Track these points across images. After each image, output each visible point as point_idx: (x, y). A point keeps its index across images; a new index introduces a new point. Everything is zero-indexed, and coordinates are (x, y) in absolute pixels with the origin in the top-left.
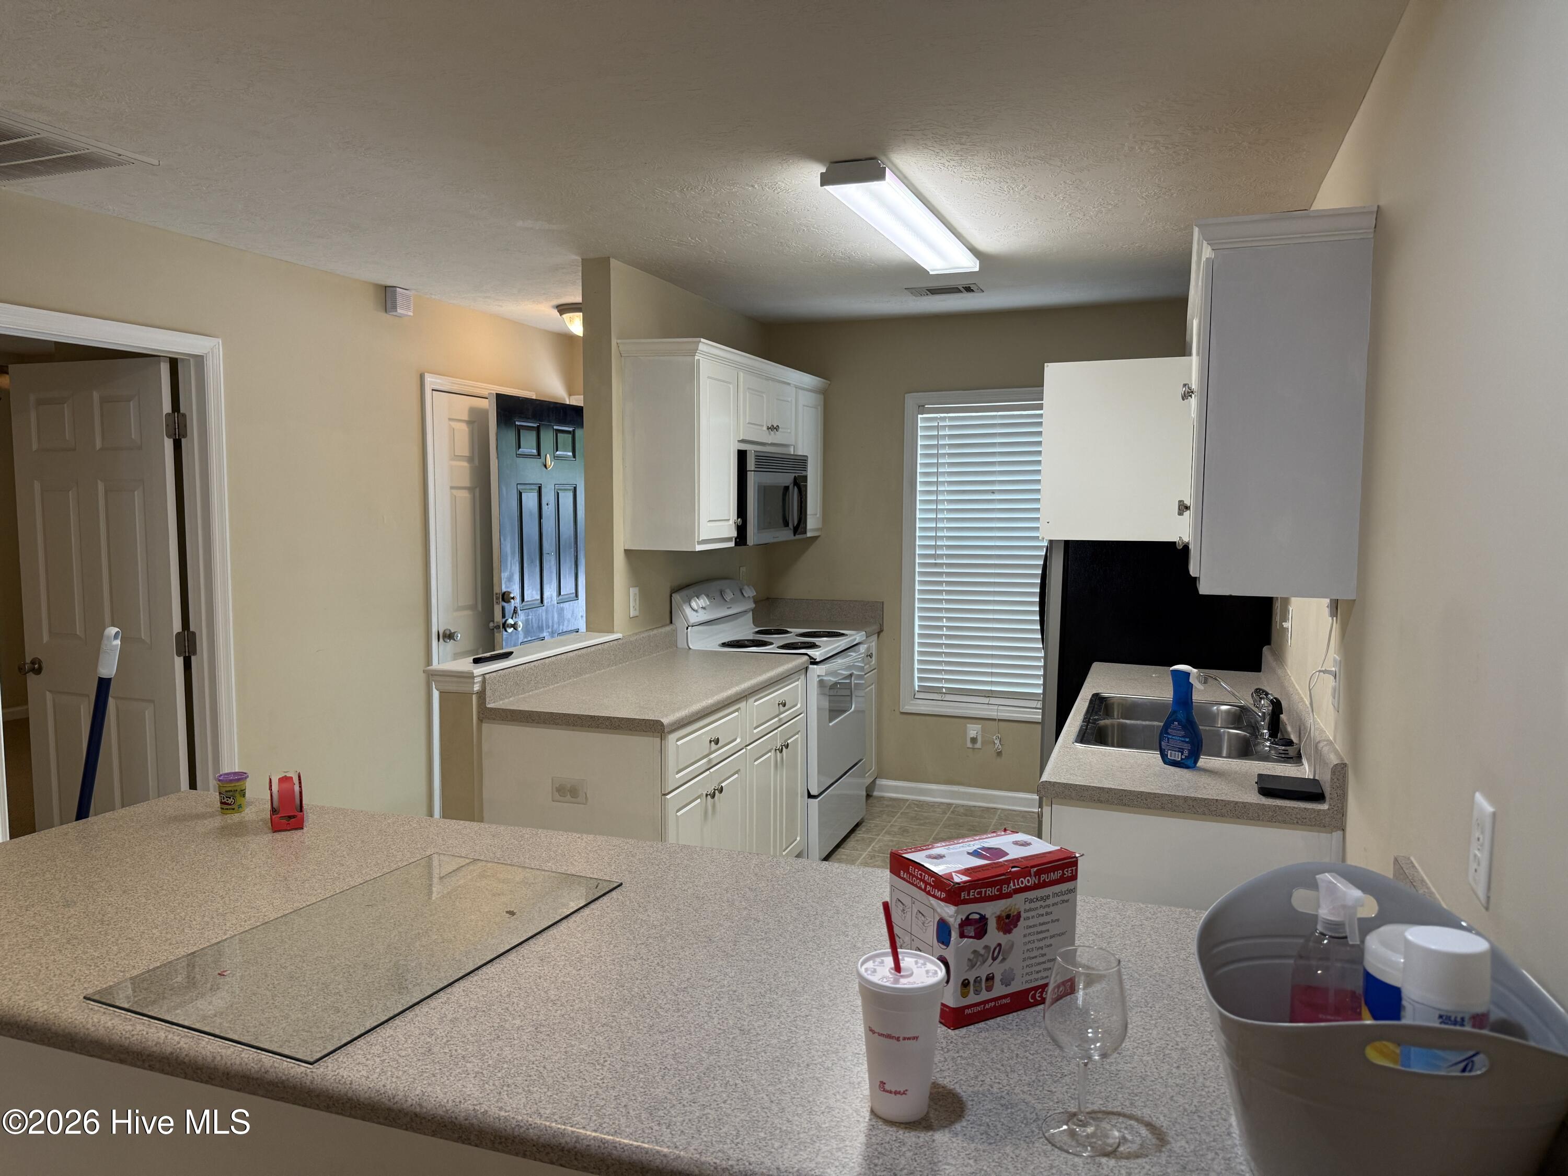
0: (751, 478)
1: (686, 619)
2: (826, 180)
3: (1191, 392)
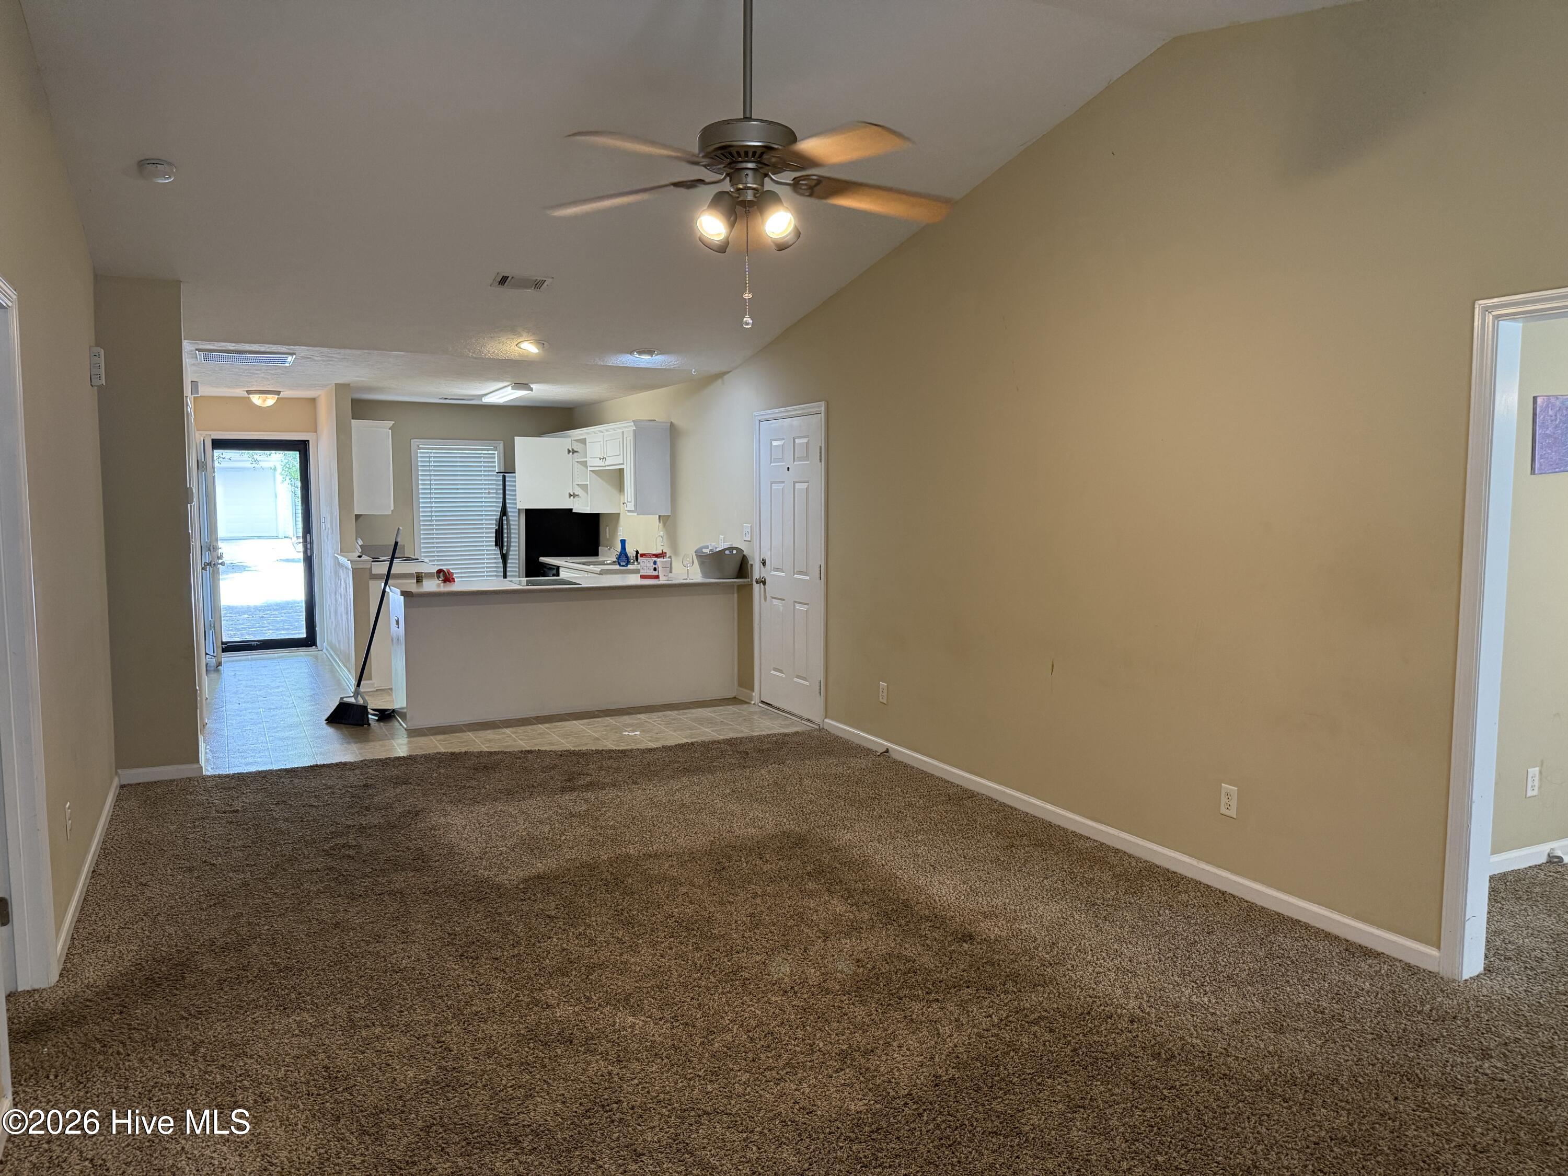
3: (574, 452)
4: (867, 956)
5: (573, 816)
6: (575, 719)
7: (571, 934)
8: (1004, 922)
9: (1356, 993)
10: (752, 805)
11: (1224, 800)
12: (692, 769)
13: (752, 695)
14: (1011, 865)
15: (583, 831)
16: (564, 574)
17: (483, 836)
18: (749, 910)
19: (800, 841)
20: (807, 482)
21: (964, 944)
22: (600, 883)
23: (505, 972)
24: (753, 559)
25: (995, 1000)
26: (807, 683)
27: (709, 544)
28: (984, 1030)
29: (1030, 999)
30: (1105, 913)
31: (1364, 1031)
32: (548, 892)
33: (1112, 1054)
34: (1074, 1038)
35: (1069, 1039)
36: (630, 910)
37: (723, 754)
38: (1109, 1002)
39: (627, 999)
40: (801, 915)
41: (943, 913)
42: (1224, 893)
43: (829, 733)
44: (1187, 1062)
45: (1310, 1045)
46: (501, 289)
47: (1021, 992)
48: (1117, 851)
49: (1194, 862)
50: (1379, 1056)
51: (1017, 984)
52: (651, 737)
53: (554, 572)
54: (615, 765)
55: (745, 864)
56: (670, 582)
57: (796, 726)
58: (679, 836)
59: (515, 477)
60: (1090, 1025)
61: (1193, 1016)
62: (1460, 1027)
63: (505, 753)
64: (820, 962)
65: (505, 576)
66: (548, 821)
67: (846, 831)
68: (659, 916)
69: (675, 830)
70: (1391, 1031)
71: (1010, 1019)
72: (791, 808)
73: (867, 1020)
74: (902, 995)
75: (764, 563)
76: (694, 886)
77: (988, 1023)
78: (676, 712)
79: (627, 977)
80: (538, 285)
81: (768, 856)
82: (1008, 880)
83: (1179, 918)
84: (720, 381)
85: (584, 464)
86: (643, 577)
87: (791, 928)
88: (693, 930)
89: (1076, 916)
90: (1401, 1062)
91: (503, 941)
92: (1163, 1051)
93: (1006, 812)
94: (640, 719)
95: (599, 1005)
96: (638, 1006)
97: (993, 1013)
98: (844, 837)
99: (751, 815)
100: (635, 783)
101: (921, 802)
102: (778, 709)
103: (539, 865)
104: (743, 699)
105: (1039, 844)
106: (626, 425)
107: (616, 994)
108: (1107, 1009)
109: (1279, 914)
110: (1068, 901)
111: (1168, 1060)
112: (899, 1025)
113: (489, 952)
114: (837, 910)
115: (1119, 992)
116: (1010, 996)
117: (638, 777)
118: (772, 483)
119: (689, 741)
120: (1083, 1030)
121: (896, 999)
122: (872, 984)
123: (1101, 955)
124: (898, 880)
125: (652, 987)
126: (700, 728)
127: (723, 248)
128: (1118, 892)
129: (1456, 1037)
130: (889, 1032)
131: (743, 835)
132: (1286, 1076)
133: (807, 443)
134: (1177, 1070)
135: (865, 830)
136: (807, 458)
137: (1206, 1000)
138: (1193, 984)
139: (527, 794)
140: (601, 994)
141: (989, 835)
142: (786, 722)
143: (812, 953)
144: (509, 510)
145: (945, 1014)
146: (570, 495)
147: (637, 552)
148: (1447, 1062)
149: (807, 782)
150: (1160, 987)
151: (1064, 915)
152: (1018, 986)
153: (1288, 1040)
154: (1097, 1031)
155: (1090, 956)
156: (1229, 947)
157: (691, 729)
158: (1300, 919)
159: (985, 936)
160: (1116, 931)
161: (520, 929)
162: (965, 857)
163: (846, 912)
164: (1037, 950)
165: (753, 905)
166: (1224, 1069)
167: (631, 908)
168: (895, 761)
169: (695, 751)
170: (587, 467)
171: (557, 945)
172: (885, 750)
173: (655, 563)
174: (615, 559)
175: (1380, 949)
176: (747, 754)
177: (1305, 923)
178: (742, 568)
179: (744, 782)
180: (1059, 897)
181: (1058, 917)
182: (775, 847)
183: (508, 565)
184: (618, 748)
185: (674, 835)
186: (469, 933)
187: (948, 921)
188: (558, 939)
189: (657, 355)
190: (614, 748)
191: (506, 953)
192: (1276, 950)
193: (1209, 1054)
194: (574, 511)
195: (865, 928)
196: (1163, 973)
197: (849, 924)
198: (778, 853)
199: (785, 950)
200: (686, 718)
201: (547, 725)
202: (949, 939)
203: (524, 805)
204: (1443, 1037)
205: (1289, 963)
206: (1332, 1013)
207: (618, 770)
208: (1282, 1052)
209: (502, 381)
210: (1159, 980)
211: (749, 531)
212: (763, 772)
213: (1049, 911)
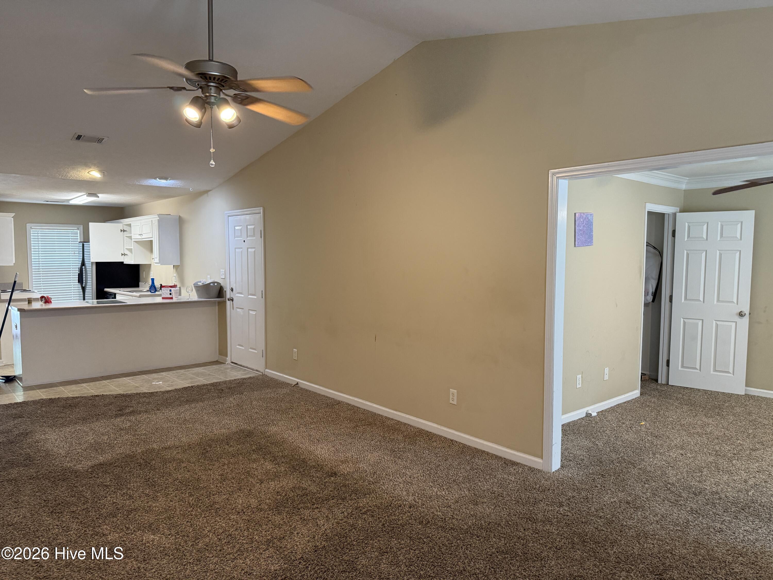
3: (124, 231)
4: (282, 490)
5: (122, 430)
6: (125, 377)
7: (119, 494)
8: (351, 465)
9: (508, 483)
10: (224, 417)
11: (451, 397)
12: (191, 400)
13: (226, 359)
14: (356, 436)
15: (127, 438)
16: (118, 298)
17: (68, 444)
18: (220, 472)
19: (250, 434)
20: (254, 248)
21: (332, 478)
22: (136, 465)
23: (78, 519)
24: (226, 288)
25: (346, 504)
26: (256, 352)
27: (201, 280)
28: (340, 520)
29: (363, 502)
30: (399, 455)
31: (512, 500)
32: (106, 472)
33: (401, 524)
34: (383, 519)
35: (381, 519)
36: (153, 478)
37: (209, 391)
38: (400, 499)
39: (150, 526)
40: (248, 472)
41: (322, 463)
42: (452, 441)
43: (268, 377)
44: (435, 524)
45: (489, 509)
46: (77, 142)
47: (358, 498)
48: (405, 424)
49: (439, 427)
50: (518, 511)
51: (357, 495)
52: (169, 384)
53: (113, 296)
54: (147, 401)
55: (219, 449)
56: (179, 301)
57: (250, 374)
58: (183, 436)
59: (89, 245)
60: (391, 511)
61: (438, 501)
62: (551, 493)
63: (83, 397)
64: (258, 495)
65: (84, 299)
66: (107, 433)
67: (274, 426)
68: (170, 480)
69: (180, 433)
70: (523, 498)
71: (353, 513)
72: (246, 417)
73: (281, 522)
74: (300, 507)
75: (232, 290)
76: (190, 462)
77: (342, 516)
78: (184, 370)
79: (150, 514)
80: (100, 140)
81: (232, 443)
82: (354, 443)
83: (432, 454)
84: (206, 195)
85: (130, 238)
86: (163, 298)
87: (243, 479)
88: (189, 485)
89: (386, 458)
90: (527, 512)
91: (77, 501)
92: (424, 520)
93: (354, 409)
94: (162, 375)
95: (134, 531)
96: (157, 529)
97: (345, 511)
98: (273, 429)
99: (223, 422)
100: (158, 410)
101: (314, 408)
102: (241, 366)
103: (101, 458)
104: (222, 361)
105: (370, 424)
106: (154, 217)
107: (144, 524)
108: (399, 502)
109: (476, 449)
110: (382, 450)
111: (427, 524)
112: (298, 523)
113: (69, 508)
114: (268, 467)
115: (405, 493)
116: (353, 501)
117: (160, 406)
118: (235, 248)
119: (190, 385)
120: (388, 514)
121: (297, 510)
122: (284, 503)
123: (397, 476)
124: (300, 449)
125: (165, 519)
126: (196, 378)
127: (199, 125)
128: (405, 444)
129: (549, 498)
130: (292, 527)
131: (219, 433)
132: (478, 525)
133: (254, 228)
134: (430, 529)
135: (284, 425)
136: (254, 236)
137: (444, 493)
138: (438, 486)
139: (95, 419)
140: (135, 525)
141: (346, 422)
142: (245, 372)
143: (253, 491)
144: (86, 263)
145: (321, 514)
146: (122, 255)
147: (161, 285)
148: (546, 510)
149: (254, 403)
150: (423, 489)
151: (380, 458)
152: (357, 496)
153: (480, 508)
154: (394, 514)
155: (392, 477)
156: (454, 466)
157: (191, 379)
158: (485, 450)
159: (342, 472)
160: (404, 463)
161: (88, 494)
162: (334, 434)
163: (273, 468)
164: (367, 476)
165: (222, 470)
166: (451, 525)
167: (154, 477)
168: (301, 389)
169: (193, 391)
170: (131, 239)
171: (110, 501)
172: (296, 383)
173: (170, 291)
174: (149, 289)
175: (519, 462)
176: (223, 390)
177: (487, 452)
178: (220, 292)
179: (220, 405)
180: (378, 449)
181: (377, 459)
182: (236, 438)
183: (86, 293)
184: (149, 392)
185: (180, 436)
186: (57, 499)
187: (324, 467)
188: (111, 497)
189: (170, 180)
190: (147, 391)
191: (79, 508)
192: (475, 466)
193: (445, 519)
194: (124, 263)
195: (282, 476)
196: (425, 482)
197: (274, 474)
198: (237, 441)
199: (239, 491)
200: (189, 373)
201: (108, 381)
202: (325, 476)
203: (92, 426)
204: (544, 499)
205: (480, 471)
206: (498, 493)
207: (149, 403)
208: (477, 514)
209: (81, 192)
210: (423, 486)
211: (224, 273)
212: (231, 399)
213: (373, 457)
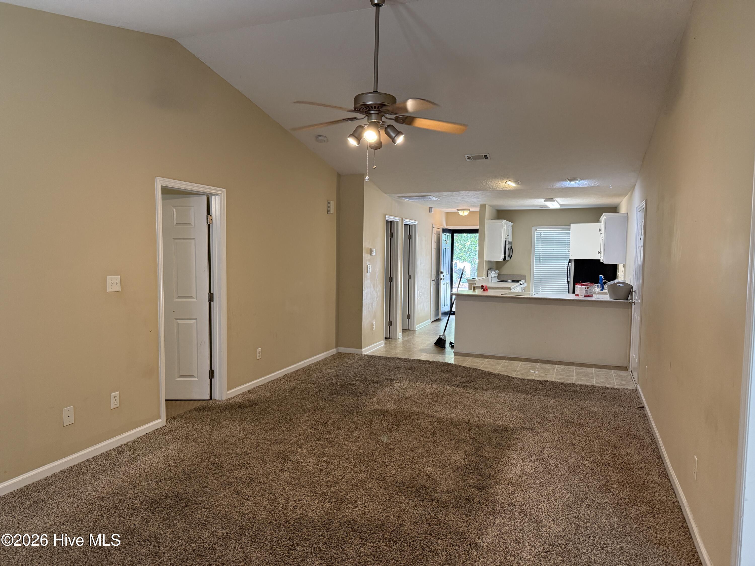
0: (507, 246)
1: (491, 276)
2: (544, 201)
3: (600, 230)
43: (636, 393)
46: (472, 161)
52: (540, 375)
75: (635, 292)
78: (579, 368)
102: (633, 376)
104: (628, 368)
146: (599, 253)
172: (643, 406)
189: (580, 180)
190: (512, 375)
